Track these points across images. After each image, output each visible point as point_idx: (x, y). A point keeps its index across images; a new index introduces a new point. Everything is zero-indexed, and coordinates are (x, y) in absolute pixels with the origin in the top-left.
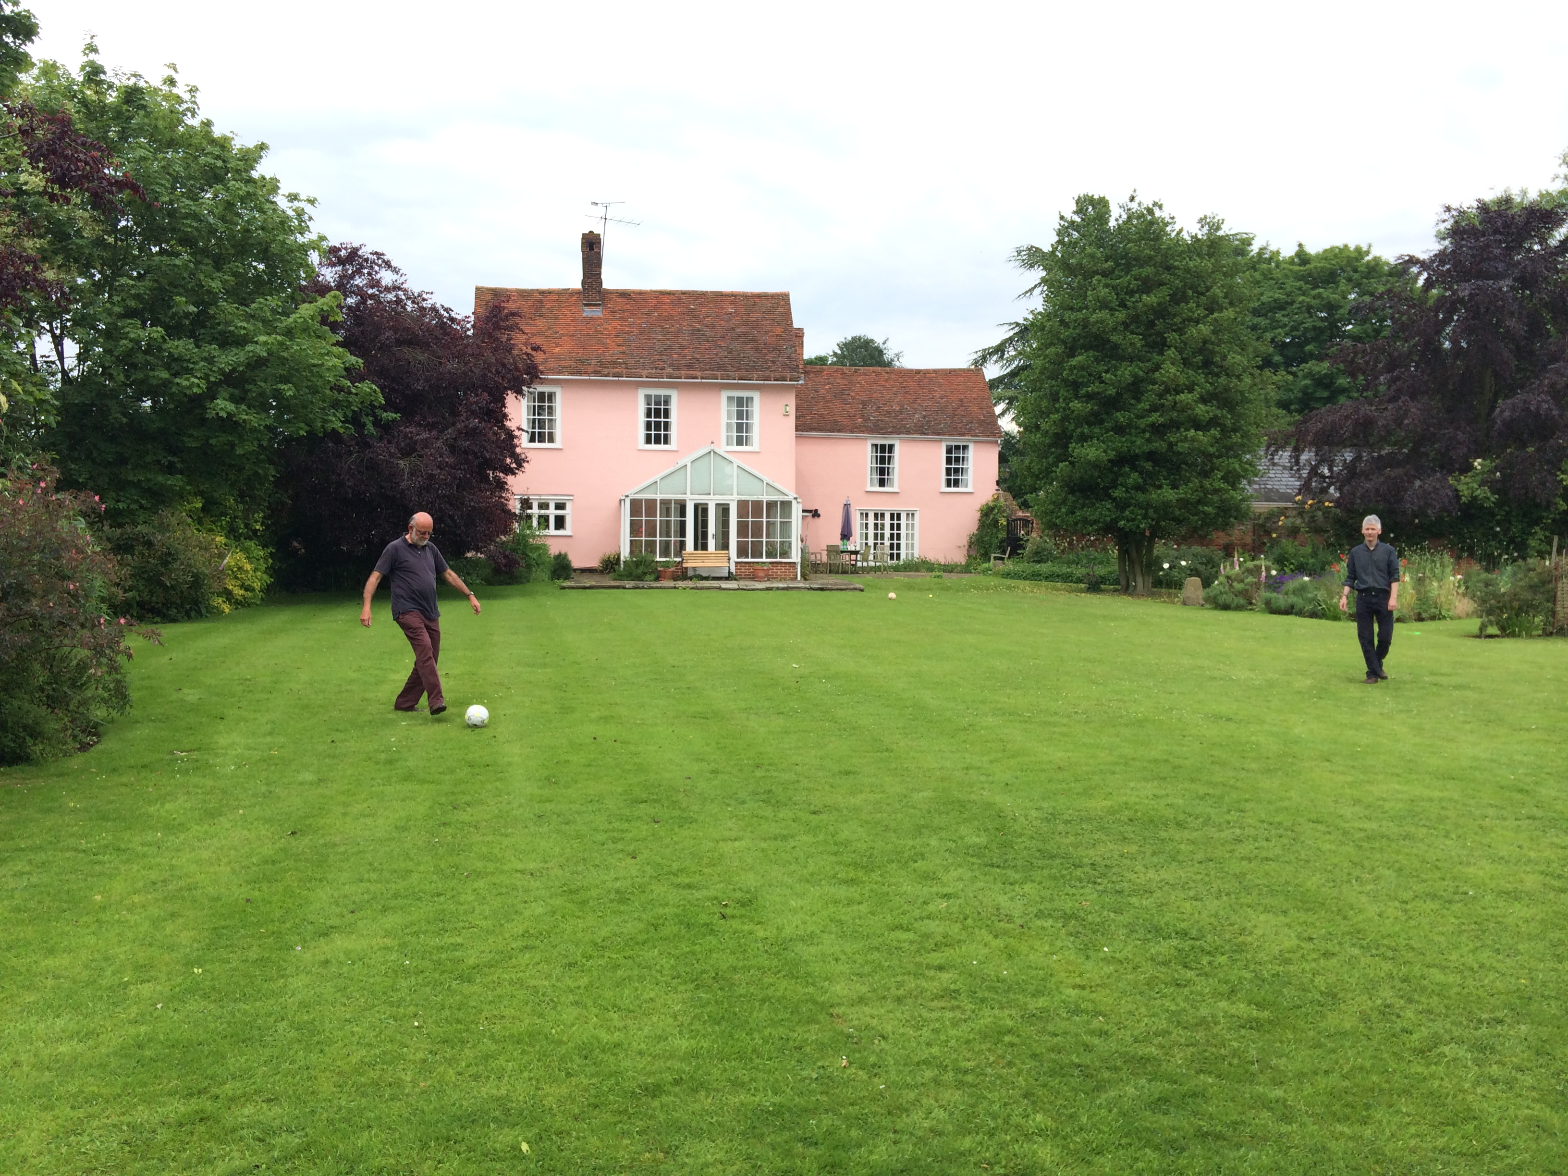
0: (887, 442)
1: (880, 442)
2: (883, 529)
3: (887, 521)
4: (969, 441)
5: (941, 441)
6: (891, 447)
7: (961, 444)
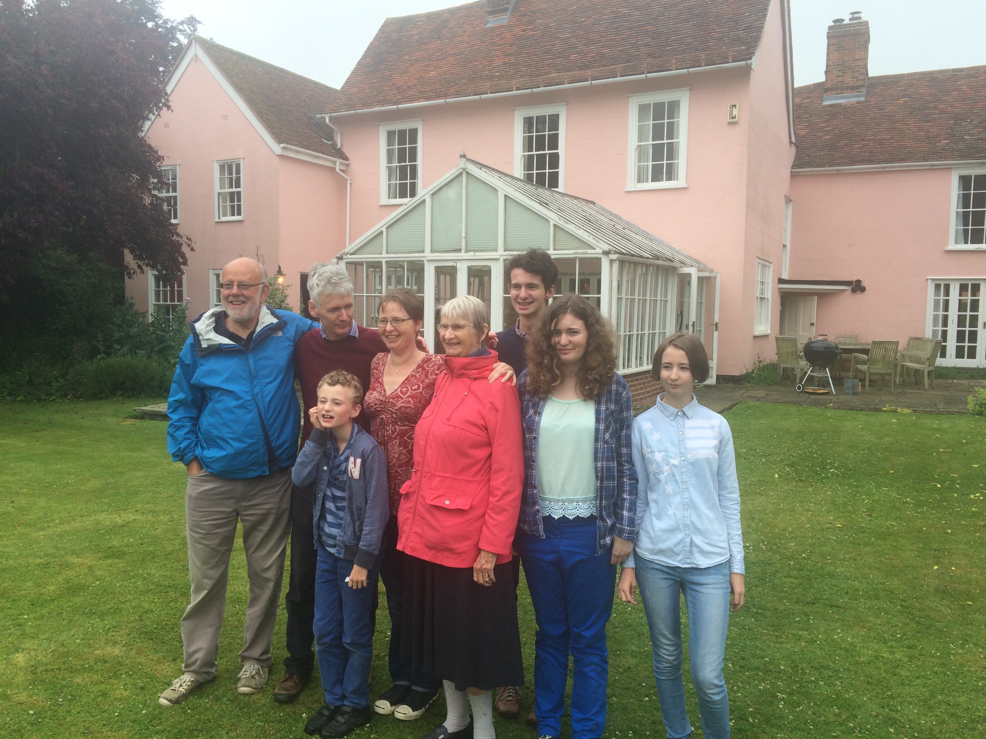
1: (974, 172)
2: (975, 309)
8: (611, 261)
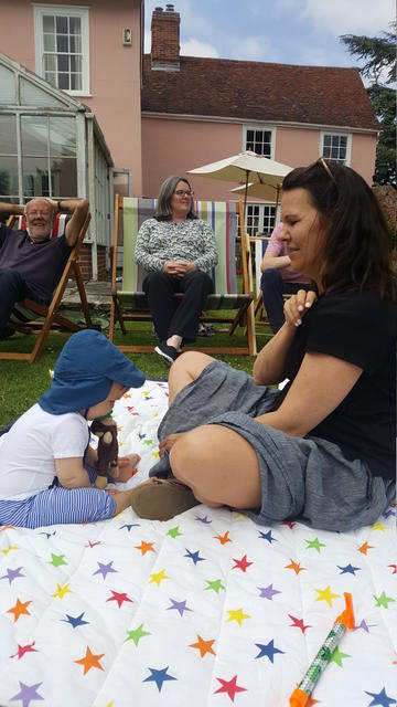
0: (264, 129)
1: (256, 129)
2: (256, 224)
3: (261, 216)
4: (348, 131)
5: (319, 131)
6: (268, 134)
7: (340, 135)
8: (86, 119)
